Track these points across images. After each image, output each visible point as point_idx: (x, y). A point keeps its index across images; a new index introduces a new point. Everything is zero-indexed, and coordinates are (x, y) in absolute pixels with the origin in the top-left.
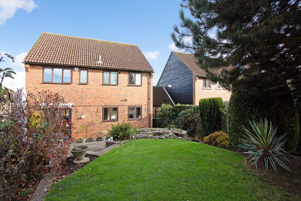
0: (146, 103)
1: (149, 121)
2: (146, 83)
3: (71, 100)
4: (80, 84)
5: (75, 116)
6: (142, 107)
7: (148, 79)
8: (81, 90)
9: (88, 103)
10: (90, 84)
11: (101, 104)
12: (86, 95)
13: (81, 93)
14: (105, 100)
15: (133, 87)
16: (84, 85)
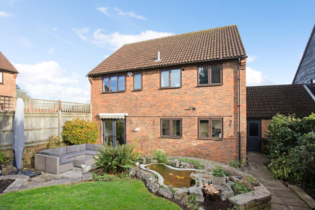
0: (231, 112)
1: (238, 145)
2: (232, 80)
3: (125, 109)
4: (134, 91)
5: (130, 128)
6: (223, 119)
7: (235, 72)
8: (135, 98)
9: (143, 113)
10: (145, 89)
11: (158, 115)
12: (141, 103)
13: (135, 101)
14: (163, 108)
15: (206, 88)
16: (138, 92)
